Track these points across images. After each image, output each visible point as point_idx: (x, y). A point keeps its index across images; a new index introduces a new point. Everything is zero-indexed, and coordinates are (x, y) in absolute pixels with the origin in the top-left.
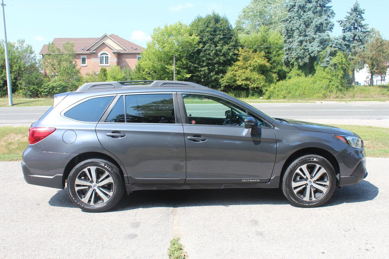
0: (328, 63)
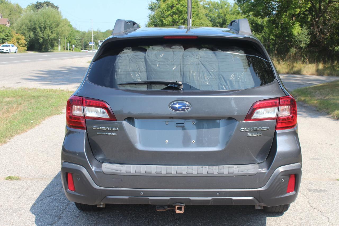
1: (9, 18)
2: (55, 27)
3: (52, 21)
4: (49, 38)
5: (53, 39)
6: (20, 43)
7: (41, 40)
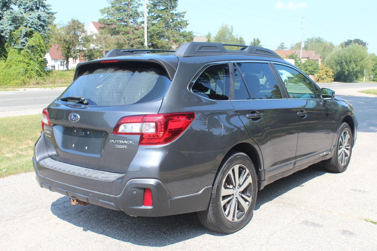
0: (24, 45)
1: (323, 54)
2: (360, 61)
3: (357, 56)
4: (353, 71)
5: (357, 71)
6: (328, 75)
7: (347, 73)
